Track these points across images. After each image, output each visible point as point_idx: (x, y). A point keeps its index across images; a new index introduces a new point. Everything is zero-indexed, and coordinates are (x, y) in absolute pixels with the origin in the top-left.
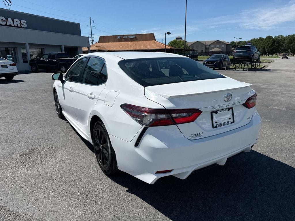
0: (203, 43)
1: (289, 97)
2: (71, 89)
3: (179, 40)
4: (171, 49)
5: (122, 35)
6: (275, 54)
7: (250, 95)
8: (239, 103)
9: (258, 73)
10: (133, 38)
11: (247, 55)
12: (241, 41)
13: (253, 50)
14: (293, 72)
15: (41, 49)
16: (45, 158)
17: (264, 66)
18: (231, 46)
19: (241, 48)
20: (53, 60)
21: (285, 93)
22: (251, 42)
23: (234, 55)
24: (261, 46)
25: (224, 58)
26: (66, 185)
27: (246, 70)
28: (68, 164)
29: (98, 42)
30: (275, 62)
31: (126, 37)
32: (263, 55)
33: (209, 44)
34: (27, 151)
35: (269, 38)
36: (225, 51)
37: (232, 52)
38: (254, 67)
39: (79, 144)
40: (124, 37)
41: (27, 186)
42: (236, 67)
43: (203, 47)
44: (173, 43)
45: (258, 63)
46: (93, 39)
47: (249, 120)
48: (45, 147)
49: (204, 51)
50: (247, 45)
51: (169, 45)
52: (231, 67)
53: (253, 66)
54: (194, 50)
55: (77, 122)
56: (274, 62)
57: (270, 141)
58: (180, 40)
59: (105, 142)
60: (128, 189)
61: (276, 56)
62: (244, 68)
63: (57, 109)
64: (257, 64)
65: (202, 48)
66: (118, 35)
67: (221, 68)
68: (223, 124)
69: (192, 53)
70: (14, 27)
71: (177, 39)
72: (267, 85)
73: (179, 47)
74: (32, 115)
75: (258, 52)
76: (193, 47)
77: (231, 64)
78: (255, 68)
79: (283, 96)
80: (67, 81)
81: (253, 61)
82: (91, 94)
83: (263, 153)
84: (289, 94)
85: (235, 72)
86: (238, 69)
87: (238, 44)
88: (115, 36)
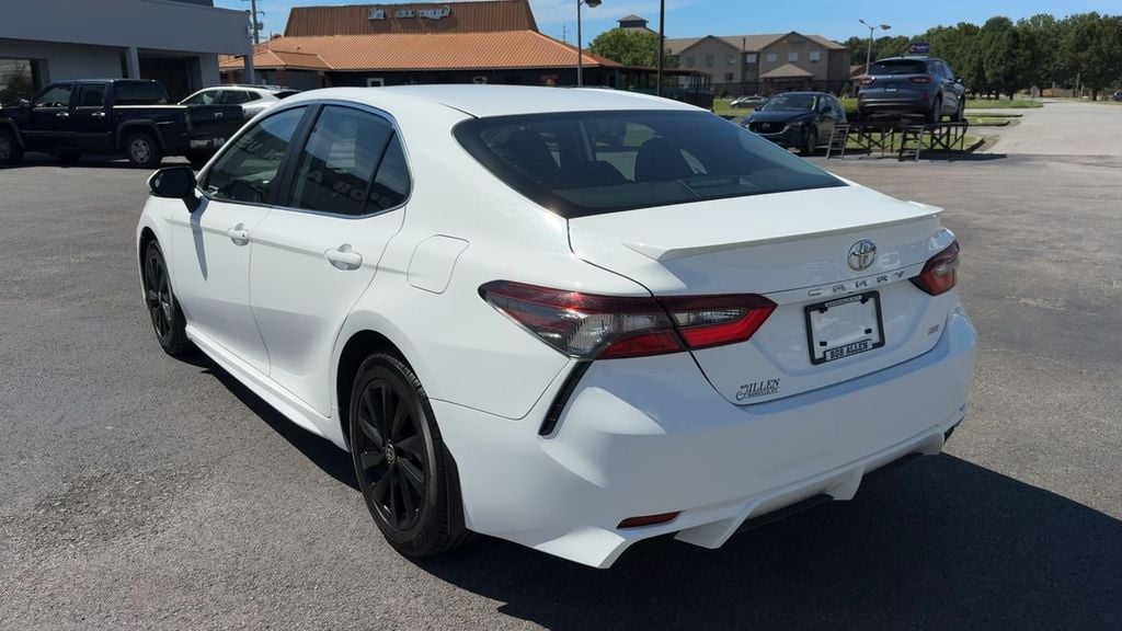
0: (730, 42)
1: (1075, 261)
2: (242, 232)
3: (633, 30)
4: (601, 67)
5: (390, 6)
6: (1023, 91)
7: (937, 246)
8: (900, 276)
9: (959, 171)
10: (438, 16)
11: (910, 96)
12: (886, 38)
13: (936, 75)
14: (1091, 164)
15: (34, 64)
16: (147, 509)
17: (982, 142)
18: (847, 58)
19: (891, 66)
20: (95, 111)
21: (1062, 245)
22: (926, 42)
23: (862, 94)
24: (967, 58)
25: (821, 108)
26: (260, 603)
27: (912, 158)
28: (249, 526)
29: (282, 34)
30: (1023, 123)
31: (410, 12)
32: (978, 95)
33: (755, 50)
34: (66, 487)
35: (999, 24)
36: (826, 78)
37: (851, 83)
38: (942, 145)
39: (275, 455)
40: (397, 15)
41: (100, 611)
42: (870, 146)
43: (733, 61)
44: (606, 44)
45: (956, 126)
46: (259, 20)
47: (937, 335)
48: (136, 471)
49: (737, 79)
50: (911, 53)
51: (592, 52)
52: (851, 145)
53: (939, 141)
54: (696, 74)
55: (264, 365)
56: (1018, 123)
57: (1009, 422)
58: (637, 29)
59: (410, 428)
60: (502, 604)
61: (1027, 98)
62: (902, 150)
63: (159, 320)
64: (953, 131)
65: (731, 65)
66: (373, 3)
67: (811, 149)
68: (845, 349)
69: (690, 85)
71: (624, 23)
72: (995, 217)
73: (635, 61)
74: (46, 346)
75: (956, 82)
76: (690, 62)
77: (852, 131)
78: (946, 147)
79: (1056, 257)
80: (211, 202)
81: (937, 119)
82: (342, 249)
83: (985, 466)
84: (1077, 249)
85: (867, 166)
86: (880, 154)
87: (874, 51)
88: (361, 7)
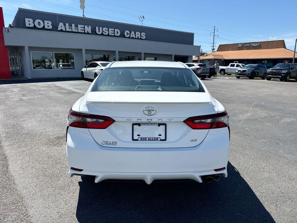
8: (170, 120)
29: (216, 51)
47: (196, 143)
66: (239, 43)
68: (148, 138)
70: (135, 39)
